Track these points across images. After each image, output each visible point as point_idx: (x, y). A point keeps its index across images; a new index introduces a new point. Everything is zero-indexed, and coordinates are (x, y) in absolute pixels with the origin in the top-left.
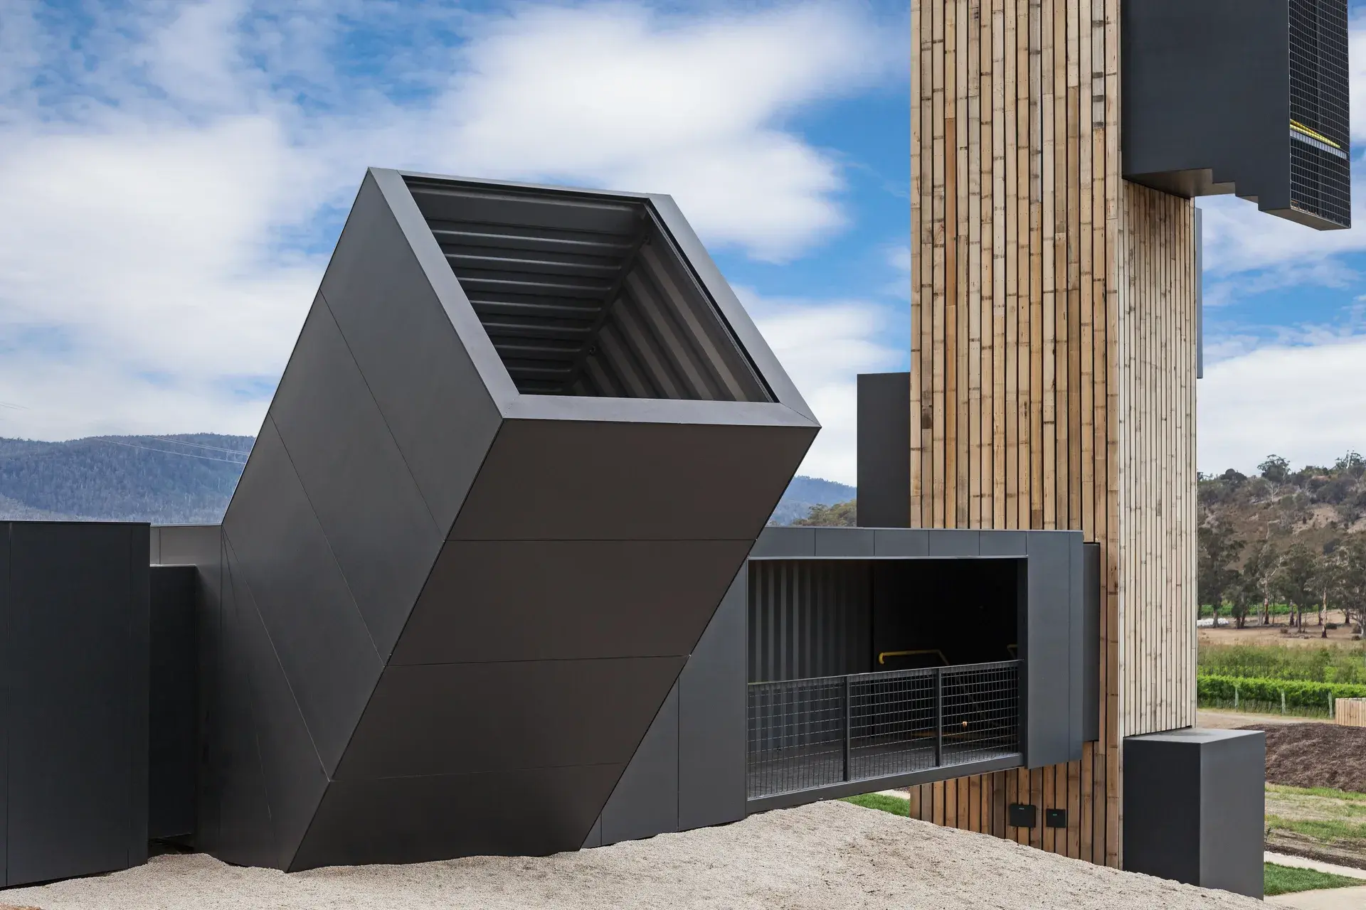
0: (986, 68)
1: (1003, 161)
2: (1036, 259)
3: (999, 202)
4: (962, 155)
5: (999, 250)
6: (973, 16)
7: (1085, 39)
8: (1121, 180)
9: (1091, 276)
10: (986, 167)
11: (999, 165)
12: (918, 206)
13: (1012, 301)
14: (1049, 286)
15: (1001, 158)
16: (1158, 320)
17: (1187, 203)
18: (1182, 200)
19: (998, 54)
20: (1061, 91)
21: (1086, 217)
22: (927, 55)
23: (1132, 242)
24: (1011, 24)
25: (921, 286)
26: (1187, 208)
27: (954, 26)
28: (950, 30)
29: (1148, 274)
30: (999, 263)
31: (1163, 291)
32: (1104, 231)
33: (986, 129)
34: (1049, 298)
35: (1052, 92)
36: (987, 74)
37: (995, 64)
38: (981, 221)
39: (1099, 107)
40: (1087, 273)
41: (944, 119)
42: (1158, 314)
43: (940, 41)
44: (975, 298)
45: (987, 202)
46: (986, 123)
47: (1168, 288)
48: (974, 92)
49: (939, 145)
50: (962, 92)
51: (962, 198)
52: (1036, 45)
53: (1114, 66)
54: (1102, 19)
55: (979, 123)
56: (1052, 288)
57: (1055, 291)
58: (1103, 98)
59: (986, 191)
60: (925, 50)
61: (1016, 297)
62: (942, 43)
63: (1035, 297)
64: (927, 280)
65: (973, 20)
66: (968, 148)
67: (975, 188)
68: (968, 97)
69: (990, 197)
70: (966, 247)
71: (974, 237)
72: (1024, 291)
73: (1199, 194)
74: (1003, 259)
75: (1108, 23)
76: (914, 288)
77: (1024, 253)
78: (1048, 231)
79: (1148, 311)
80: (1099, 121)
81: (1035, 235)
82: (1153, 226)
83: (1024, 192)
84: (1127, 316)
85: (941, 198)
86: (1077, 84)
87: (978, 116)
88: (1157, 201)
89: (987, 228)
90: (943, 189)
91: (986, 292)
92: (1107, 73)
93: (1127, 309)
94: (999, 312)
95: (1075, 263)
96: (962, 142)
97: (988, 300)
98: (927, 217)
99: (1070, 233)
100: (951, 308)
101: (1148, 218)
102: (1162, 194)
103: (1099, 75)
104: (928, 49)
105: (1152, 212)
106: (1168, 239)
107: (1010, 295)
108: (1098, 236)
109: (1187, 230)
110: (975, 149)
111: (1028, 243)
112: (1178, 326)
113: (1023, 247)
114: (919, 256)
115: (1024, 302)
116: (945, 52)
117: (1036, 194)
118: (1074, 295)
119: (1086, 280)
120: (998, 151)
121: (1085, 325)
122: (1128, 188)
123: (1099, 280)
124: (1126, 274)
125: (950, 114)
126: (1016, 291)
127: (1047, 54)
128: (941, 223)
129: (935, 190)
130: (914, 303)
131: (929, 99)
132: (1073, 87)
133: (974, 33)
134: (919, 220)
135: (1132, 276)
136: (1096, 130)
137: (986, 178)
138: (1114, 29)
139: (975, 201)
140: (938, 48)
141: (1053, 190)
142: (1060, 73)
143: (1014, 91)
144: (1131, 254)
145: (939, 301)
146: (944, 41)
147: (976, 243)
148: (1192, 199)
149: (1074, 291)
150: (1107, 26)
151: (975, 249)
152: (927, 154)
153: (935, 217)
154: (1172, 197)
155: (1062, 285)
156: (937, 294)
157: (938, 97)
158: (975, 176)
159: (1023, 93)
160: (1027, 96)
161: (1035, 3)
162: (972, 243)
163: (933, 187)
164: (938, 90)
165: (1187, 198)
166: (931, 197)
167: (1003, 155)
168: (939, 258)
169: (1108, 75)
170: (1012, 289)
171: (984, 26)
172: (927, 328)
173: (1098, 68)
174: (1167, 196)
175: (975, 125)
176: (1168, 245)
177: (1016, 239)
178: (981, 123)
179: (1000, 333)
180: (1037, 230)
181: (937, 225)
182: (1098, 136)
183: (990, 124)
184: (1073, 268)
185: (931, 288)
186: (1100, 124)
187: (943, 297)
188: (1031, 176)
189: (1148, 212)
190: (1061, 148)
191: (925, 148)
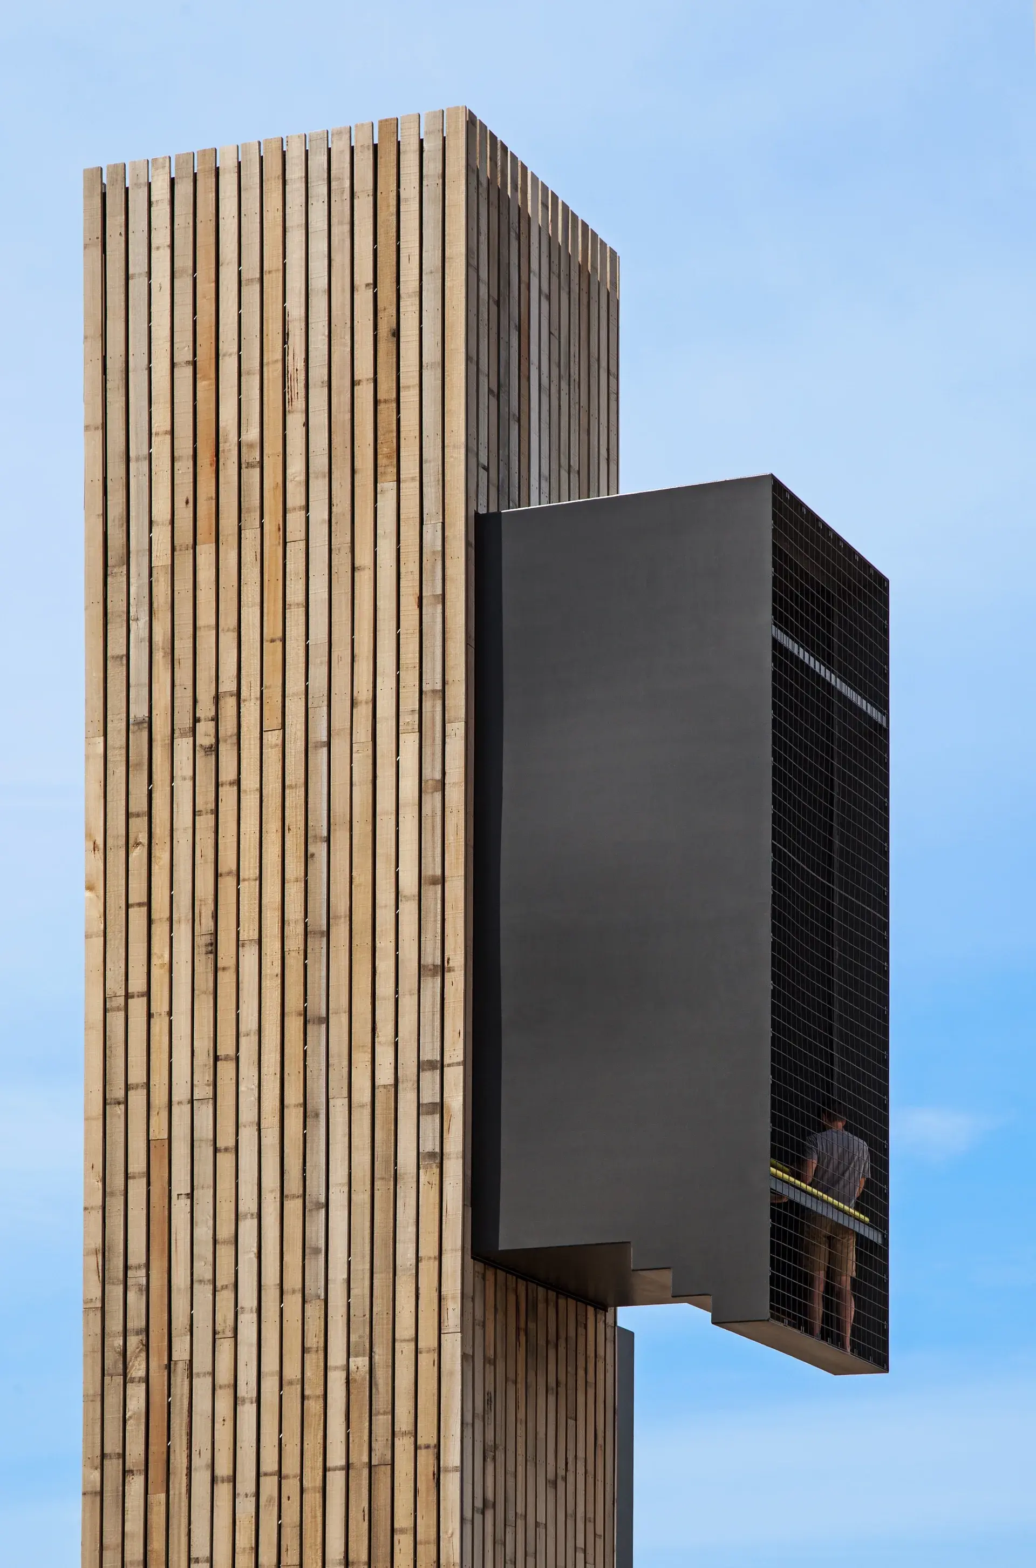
0: (226, 1047)
1: (255, 1221)
2: (314, 1407)
3: (248, 1298)
4: (180, 1208)
5: (247, 1389)
6: (203, 950)
7: (408, 997)
8: (469, 1261)
9: (413, 1439)
10: (225, 1231)
11: (248, 1228)
12: (99, 1305)
13: (269, 1486)
14: (336, 1458)
15: (252, 1215)
16: (541, 1531)
17: (600, 1316)
18: (591, 1310)
19: (249, 1022)
20: (362, 1094)
21: (405, 1328)
22: (116, 1020)
23: (490, 1378)
24: (272, 967)
25: (103, 1456)
26: (601, 1326)
27: (167, 967)
28: (158, 974)
29: (521, 1441)
30: (247, 1412)
31: (551, 1476)
32: (436, 1355)
33: (226, 1161)
34: (336, 1481)
35: (345, 1094)
36: (227, 1058)
37: (243, 1040)
38: (214, 1332)
39: (430, 1124)
40: (404, 1434)
41: (148, 1141)
42: (541, 1519)
43: (141, 995)
44: (201, 1479)
45: (226, 1298)
46: (226, 1150)
47: (561, 1472)
48: (203, 1091)
49: (137, 1189)
50: (181, 1092)
51: (179, 1290)
52: (317, 1006)
53: (456, 1050)
54: (438, 962)
55: (211, 1150)
56: (342, 1462)
57: (348, 1467)
58: (440, 1108)
59: (225, 1277)
60: (113, 1010)
61: (276, 1478)
62: (145, 999)
63: (313, 1479)
64: (113, 1446)
65: (203, 957)
66: (191, 1196)
67: (203, 1270)
68: (192, 1101)
69: (231, 1287)
70: (187, 1382)
71: (202, 1363)
72: (291, 1466)
73: (628, 1301)
74: (255, 1405)
75: (449, 971)
76: (87, 1460)
77: (293, 1395)
78: (337, 1356)
79: (520, 1510)
80: (431, 1150)
81: (314, 1360)
82: (532, 1352)
83: (293, 1280)
84: (478, 1517)
85: (140, 1290)
86: (392, 1081)
87: (211, 1137)
88: (541, 1306)
89: (225, 1347)
90: (144, 1272)
91: (223, 1469)
92: (445, 1063)
93: (479, 1503)
94: (246, 1507)
95: (385, 1413)
96: (181, 1184)
97: (226, 1484)
98: (115, 1325)
99: (376, 1358)
100: (158, 1498)
101: (523, 1339)
102: (552, 1295)
103: (431, 1065)
104: (118, 1009)
105: (532, 1326)
106: (562, 1378)
107: (266, 1474)
108: (426, 1361)
109: (600, 1365)
110: (204, 1197)
111: (299, 1376)
112: (580, 1544)
113: (291, 1383)
114: (99, 1398)
115: (291, 1487)
116: (149, 1016)
117: (315, 1286)
118: (383, 1476)
119: (404, 1445)
120: (248, 1203)
121: (403, 1531)
122: (484, 1278)
123: (427, 1447)
124: (479, 1437)
125: (157, 1130)
126: (276, 1468)
127: (339, 1023)
128: (140, 1337)
129: (130, 1273)
130: (89, 1489)
131: (119, 1103)
132: (385, 1086)
133: (204, 981)
134: (99, 1331)
135: (490, 1442)
136: (426, 1168)
137: (226, 1253)
138: (457, 982)
139: (203, 1294)
140: (138, 1007)
141: (345, 1276)
142: (362, 1059)
143: (278, 1091)
144: (489, 1401)
145: (136, 1485)
146: (148, 994)
147: (205, 1374)
148: (611, 1310)
149: (383, 1468)
150: (447, 975)
151: (202, 1386)
152: (116, 1205)
153: (130, 1325)
154: (571, 1302)
155: (360, 1457)
156: (131, 1472)
157: (137, 1099)
158: (204, 1249)
159: (294, 1096)
160: (302, 1101)
161: (317, 929)
162: (198, 1375)
163: (126, 1268)
164: (137, 1087)
165: (603, 1305)
166: (121, 1287)
167: (255, 1210)
168: (136, 1403)
169: (449, 1065)
170: (269, 1463)
171: (224, 969)
172: (112, 1538)
173: (430, 1053)
174: (562, 1302)
175: (204, 1153)
176: (562, 1390)
177: (278, 1368)
178: (216, 1150)
179: (248, 1546)
180: (317, 1351)
181: (134, 1342)
182: (429, 1176)
183: (234, 1151)
184: (382, 1422)
185: (121, 1461)
186: (432, 1155)
187: (142, 1477)
188: (307, 1251)
189: (522, 1325)
190: (361, 1197)
191: (112, 1194)
